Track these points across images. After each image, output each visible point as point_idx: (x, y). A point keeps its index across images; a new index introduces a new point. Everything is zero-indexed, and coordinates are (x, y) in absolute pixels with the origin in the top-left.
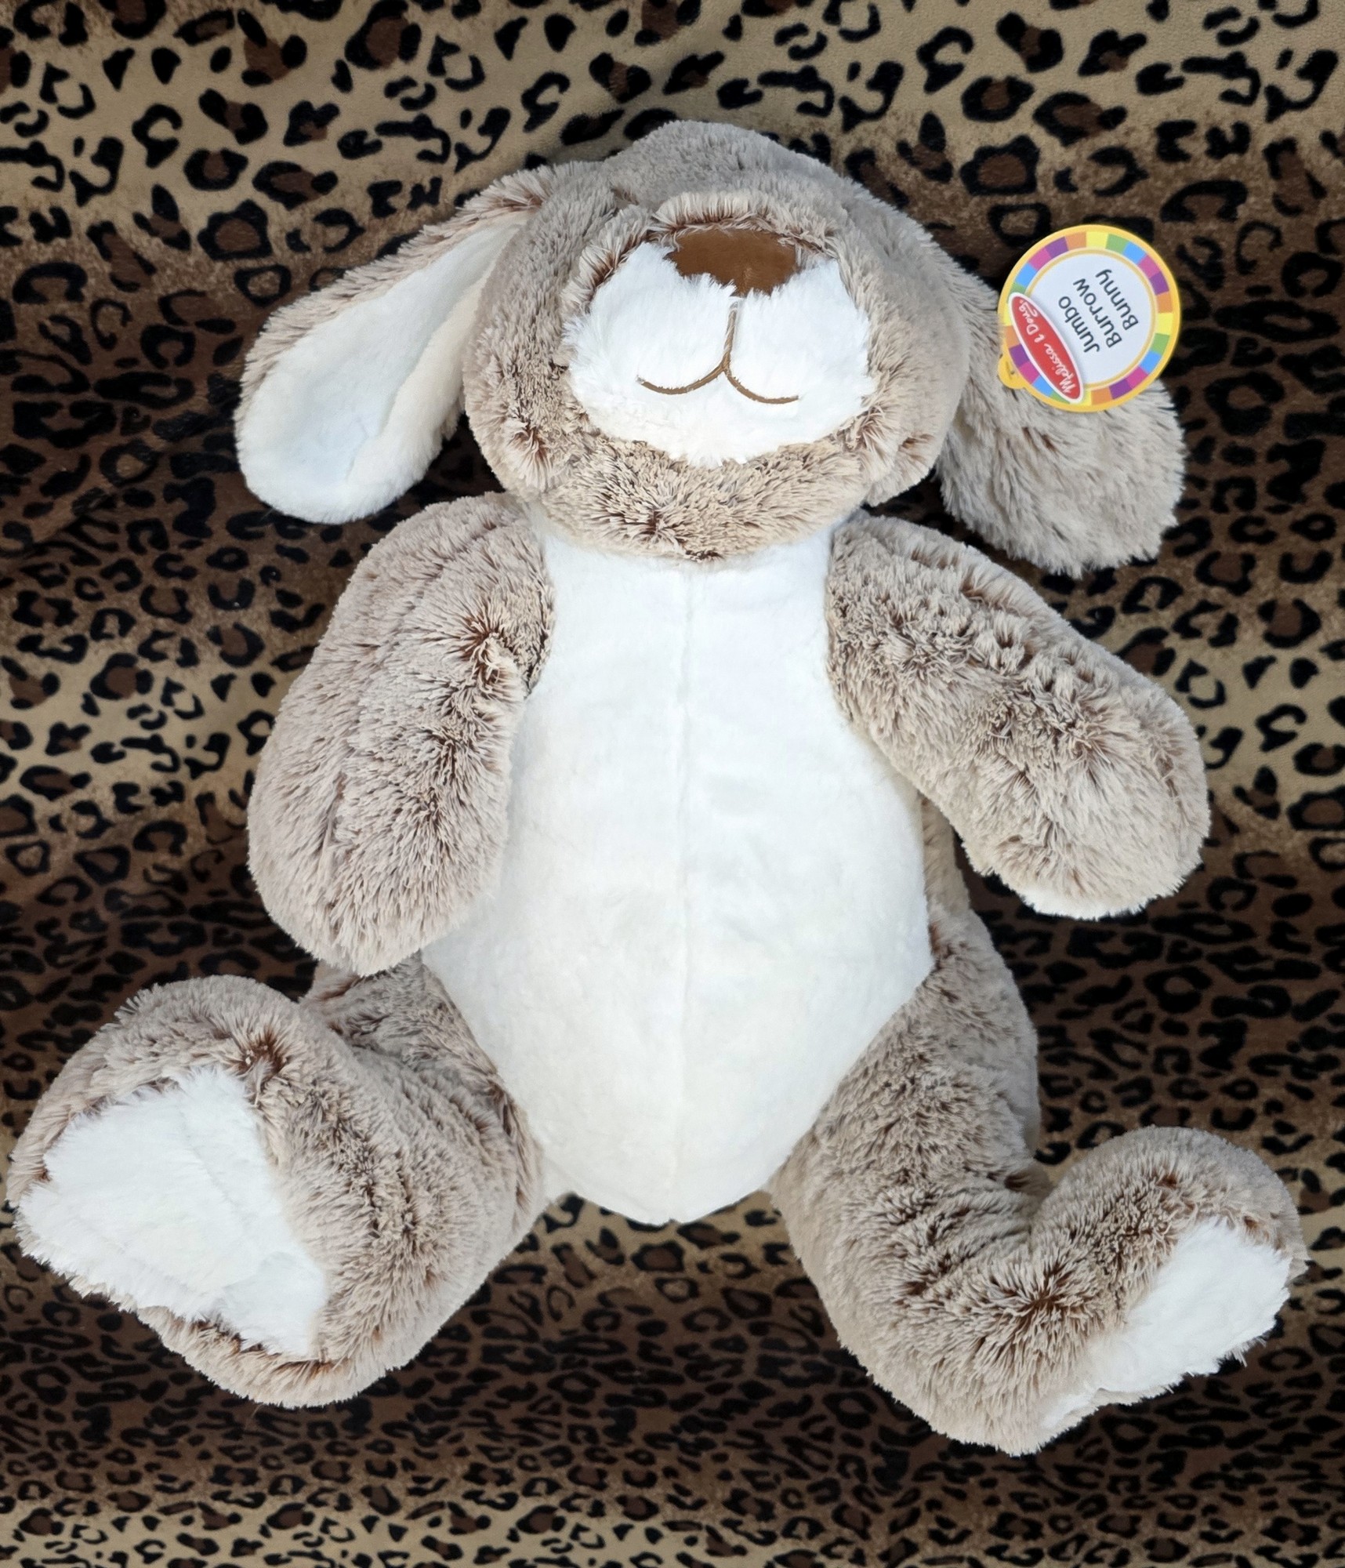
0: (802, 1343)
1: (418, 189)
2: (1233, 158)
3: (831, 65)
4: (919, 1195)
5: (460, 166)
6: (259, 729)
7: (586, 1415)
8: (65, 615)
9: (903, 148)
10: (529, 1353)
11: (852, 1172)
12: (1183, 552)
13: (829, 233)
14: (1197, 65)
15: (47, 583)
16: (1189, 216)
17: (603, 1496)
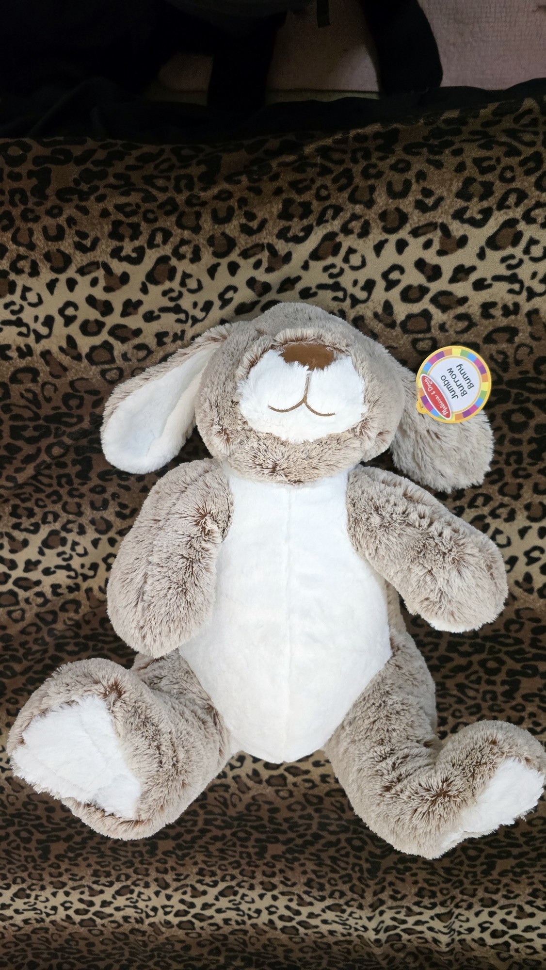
0: (336, 816)
1: (175, 335)
2: (513, 317)
3: (346, 281)
4: (388, 749)
5: (193, 325)
6: (110, 561)
7: (247, 847)
8: (31, 514)
9: (376, 315)
10: (223, 821)
11: (360, 740)
12: (493, 482)
13: (347, 345)
14: (497, 278)
15: (24, 501)
16: (494, 342)
17: (254, 882)
